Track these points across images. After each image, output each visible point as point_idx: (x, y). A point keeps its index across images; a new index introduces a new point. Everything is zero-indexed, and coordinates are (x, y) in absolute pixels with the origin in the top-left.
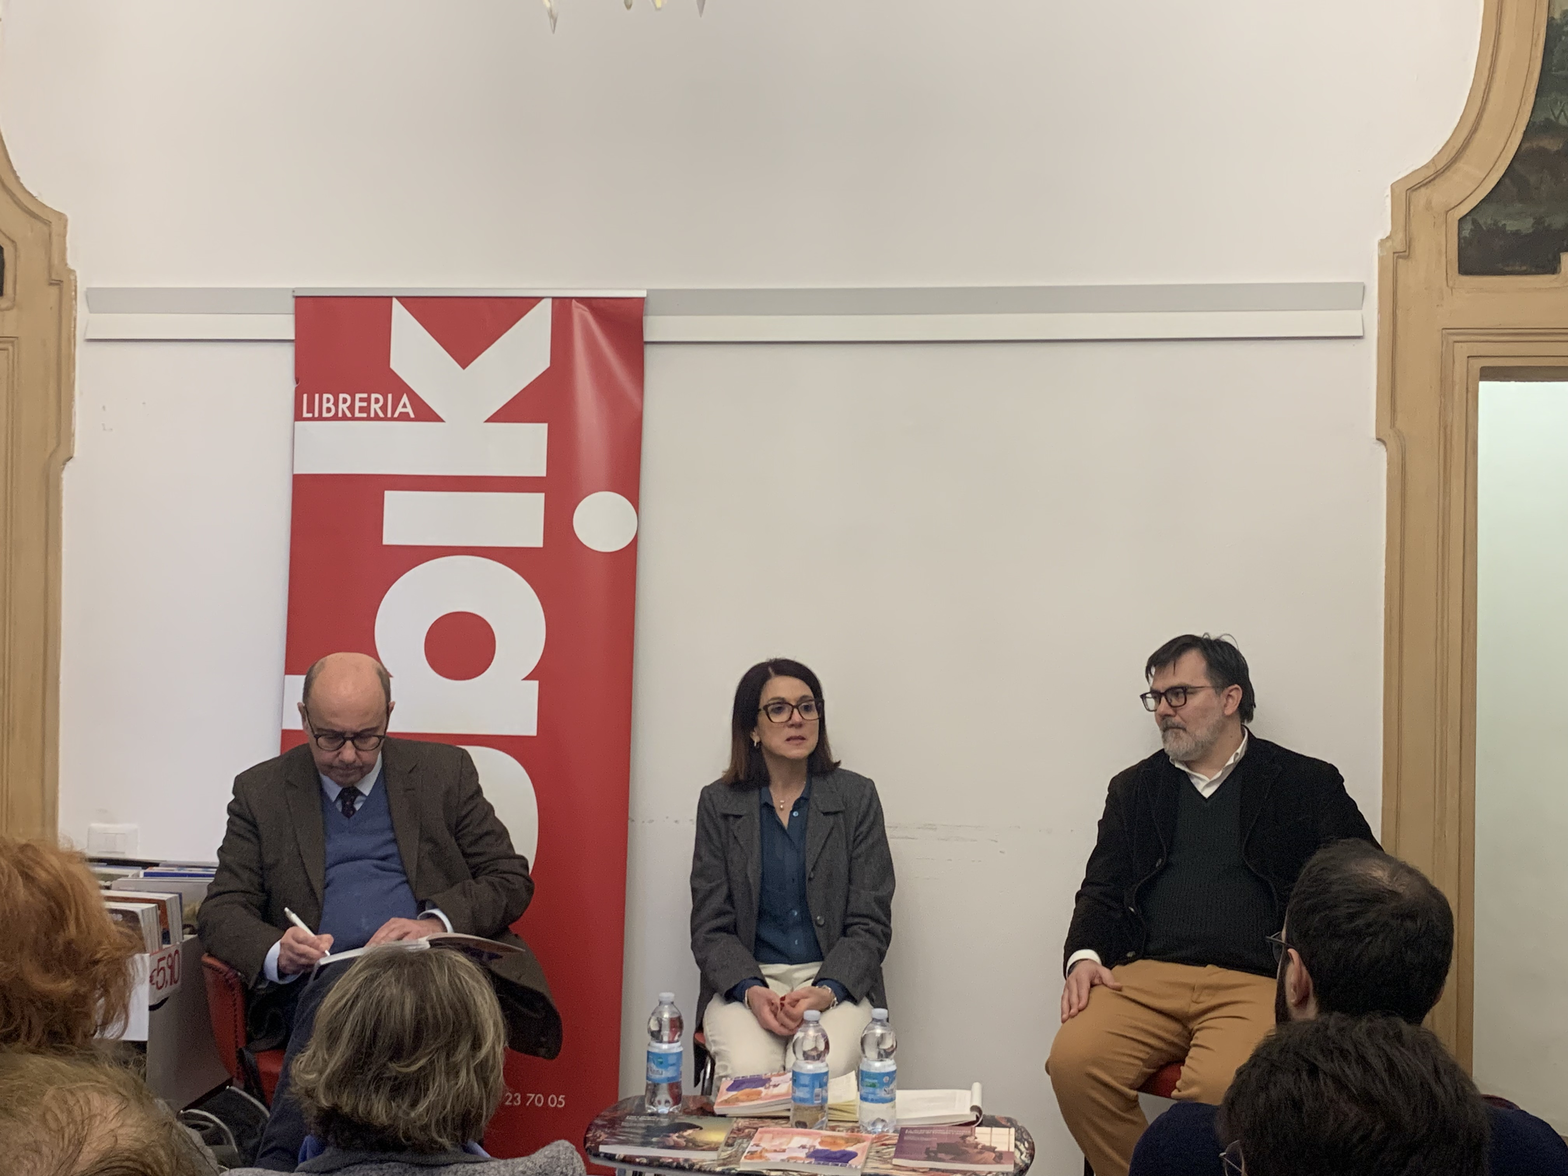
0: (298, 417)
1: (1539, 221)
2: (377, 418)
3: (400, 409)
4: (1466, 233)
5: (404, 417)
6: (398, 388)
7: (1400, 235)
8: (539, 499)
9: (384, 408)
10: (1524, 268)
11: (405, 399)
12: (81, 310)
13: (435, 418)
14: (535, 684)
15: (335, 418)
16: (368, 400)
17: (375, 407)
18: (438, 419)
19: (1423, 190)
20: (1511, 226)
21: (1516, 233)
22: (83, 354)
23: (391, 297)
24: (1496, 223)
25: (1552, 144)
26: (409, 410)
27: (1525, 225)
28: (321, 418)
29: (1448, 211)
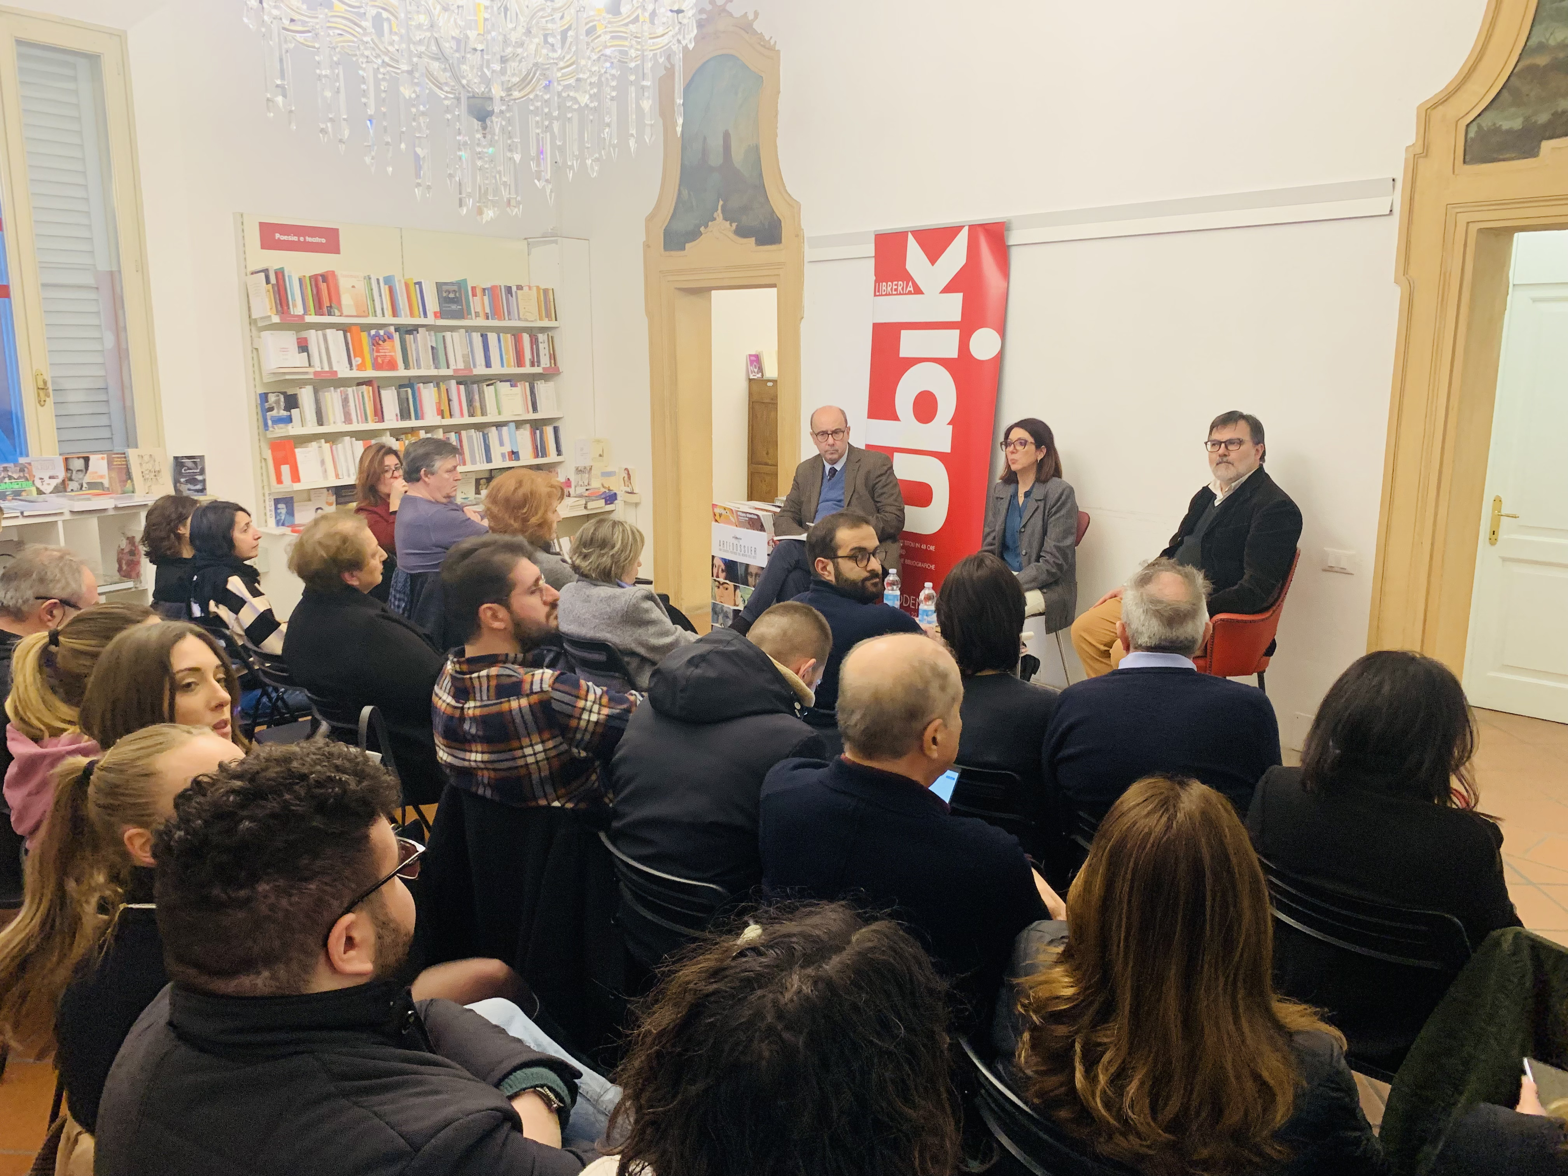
0: (875, 295)
1: (1527, 119)
2: (900, 294)
3: (909, 289)
4: (1472, 134)
5: (910, 293)
6: (907, 277)
7: (1421, 142)
8: (957, 332)
9: (903, 289)
10: (1514, 155)
11: (910, 284)
12: (806, 248)
13: (921, 293)
14: (951, 427)
15: (886, 295)
16: (897, 285)
17: (900, 288)
18: (922, 293)
19: (1440, 107)
20: (1506, 125)
21: (1509, 132)
22: (808, 269)
23: (907, 232)
24: (1494, 124)
25: (1542, 60)
26: (912, 289)
27: (1517, 124)
28: (882, 295)
29: (1457, 122)
